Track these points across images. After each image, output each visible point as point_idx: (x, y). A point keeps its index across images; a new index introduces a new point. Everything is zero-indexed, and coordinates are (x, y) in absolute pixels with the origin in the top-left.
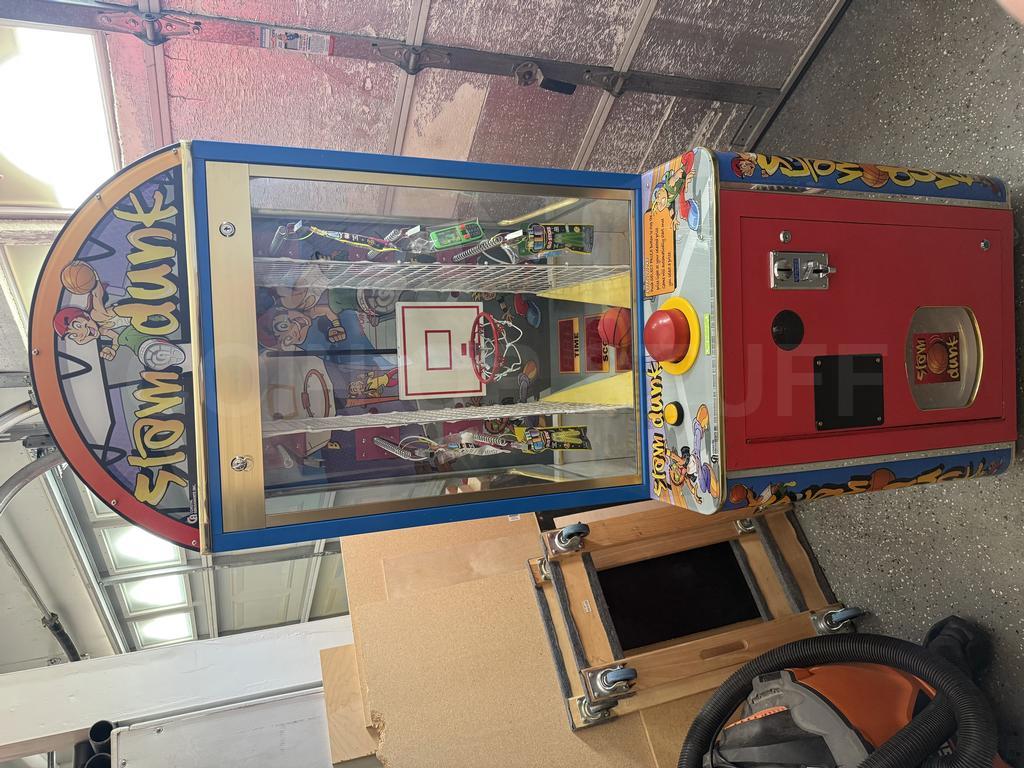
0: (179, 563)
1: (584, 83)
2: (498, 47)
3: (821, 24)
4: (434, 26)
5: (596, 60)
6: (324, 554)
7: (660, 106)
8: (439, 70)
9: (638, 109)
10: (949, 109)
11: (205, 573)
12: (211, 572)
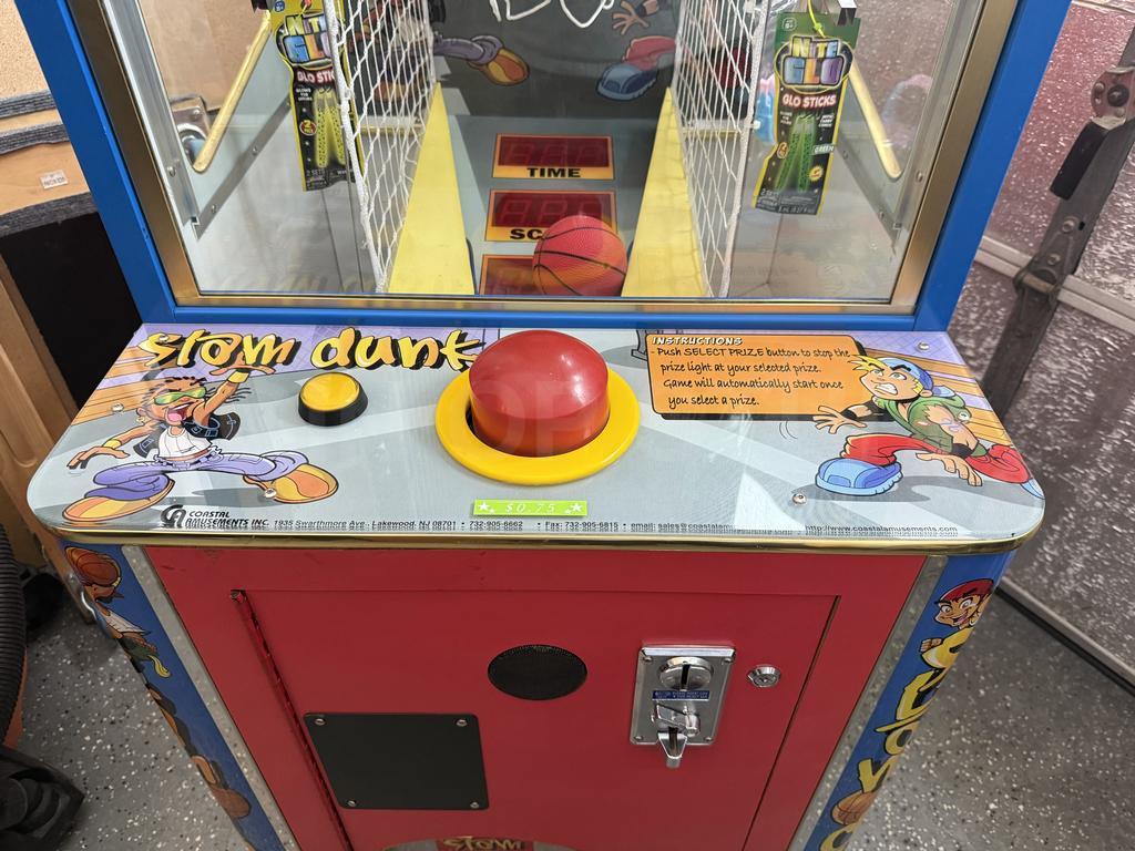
1: (1057, 219)
3: (1052, 607)
5: (1100, 243)
7: (970, 353)
9: (973, 316)
10: (904, 809)
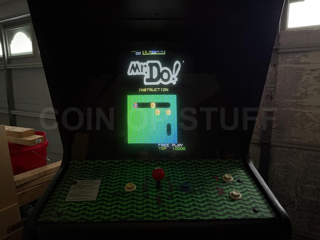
0: (9, 55)
2: (271, 174)
4: (279, 149)
6: (10, 114)
8: (260, 152)
11: (4, 66)
12: (3, 68)
